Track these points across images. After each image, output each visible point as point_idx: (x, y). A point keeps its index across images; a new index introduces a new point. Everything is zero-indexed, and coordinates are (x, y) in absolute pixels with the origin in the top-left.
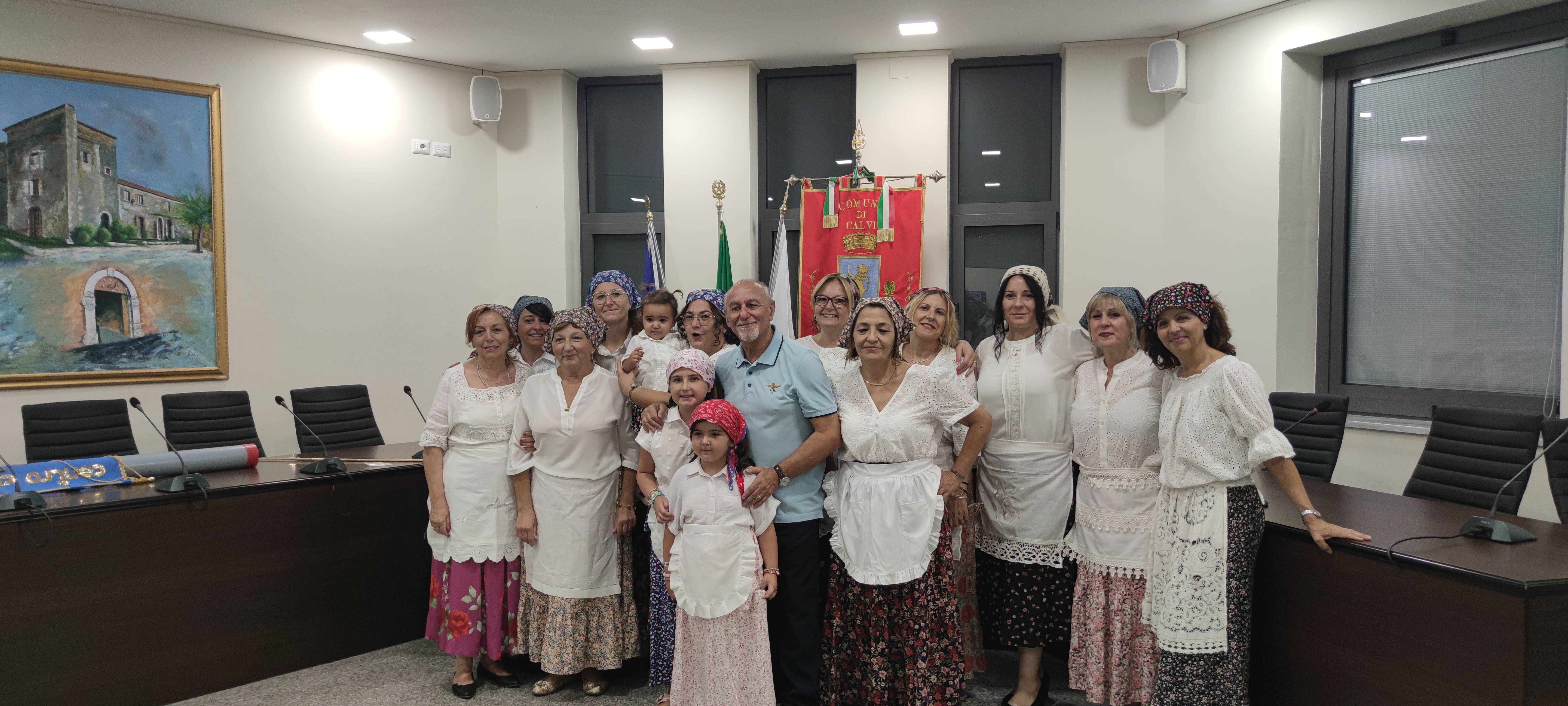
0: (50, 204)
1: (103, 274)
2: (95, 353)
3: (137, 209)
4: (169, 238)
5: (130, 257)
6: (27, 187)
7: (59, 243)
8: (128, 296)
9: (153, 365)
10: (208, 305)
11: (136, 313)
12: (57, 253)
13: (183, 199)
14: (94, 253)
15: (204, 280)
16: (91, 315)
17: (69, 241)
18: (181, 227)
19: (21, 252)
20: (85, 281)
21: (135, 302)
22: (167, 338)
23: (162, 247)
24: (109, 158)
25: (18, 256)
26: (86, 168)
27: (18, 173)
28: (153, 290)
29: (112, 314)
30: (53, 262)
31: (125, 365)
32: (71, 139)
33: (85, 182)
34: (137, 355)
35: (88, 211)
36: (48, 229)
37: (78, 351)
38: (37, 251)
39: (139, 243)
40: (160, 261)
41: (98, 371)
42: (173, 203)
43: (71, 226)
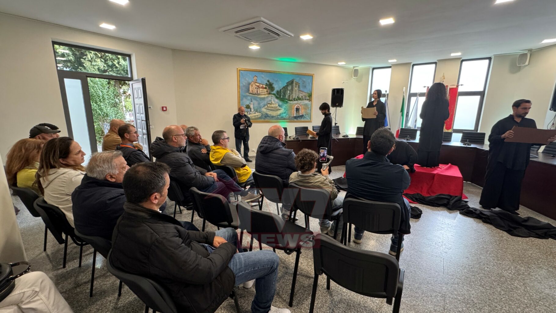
0: (291, 94)
1: (297, 105)
2: (295, 118)
3: (302, 95)
4: (306, 100)
5: (300, 102)
6: (288, 92)
8: (300, 109)
9: (303, 120)
10: (310, 110)
11: (301, 112)
13: (308, 93)
14: (296, 102)
15: (310, 106)
16: (295, 112)
17: (293, 100)
18: (308, 98)
19: (287, 102)
20: (295, 106)
22: (304, 115)
23: (305, 101)
24: (299, 87)
26: (296, 89)
27: (288, 90)
28: (303, 108)
29: (298, 111)
30: (291, 103)
31: (299, 120)
32: (294, 84)
33: (296, 91)
34: (300, 118)
35: (296, 95)
36: (291, 99)
37: (293, 117)
38: (289, 102)
39: (302, 100)
40: (304, 103)
41: (295, 120)
43: (293, 98)
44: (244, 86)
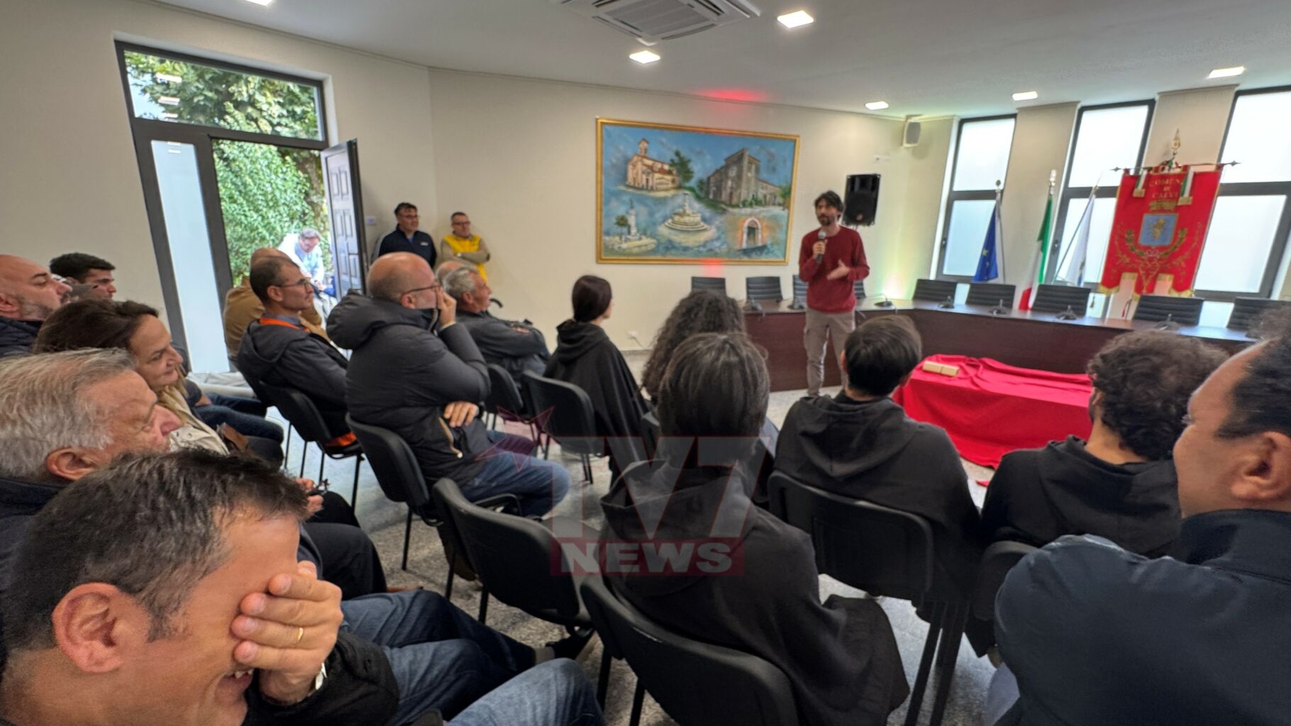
0: (737, 190)
1: (750, 219)
2: (746, 252)
3: (764, 192)
4: (774, 204)
5: (760, 212)
6: (730, 183)
7: (737, 206)
8: (758, 228)
9: (764, 258)
10: (785, 232)
11: (760, 236)
12: (736, 210)
13: (780, 187)
14: (748, 210)
15: (784, 221)
16: (745, 236)
17: (741, 206)
18: (780, 200)
20: (744, 221)
21: (760, 231)
22: (769, 246)
23: (771, 208)
24: (757, 170)
25: (724, 211)
26: (749, 175)
27: (727, 177)
28: (767, 226)
29: (752, 236)
30: (735, 214)
31: (754, 257)
32: (745, 163)
33: (749, 180)
34: (758, 253)
35: (748, 193)
36: (735, 201)
37: (739, 250)
38: (730, 209)
39: (763, 206)
40: (770, 214)
41: (746, 259)
42: (777, 189)
43: (742, 199)
44: (614, 166)
